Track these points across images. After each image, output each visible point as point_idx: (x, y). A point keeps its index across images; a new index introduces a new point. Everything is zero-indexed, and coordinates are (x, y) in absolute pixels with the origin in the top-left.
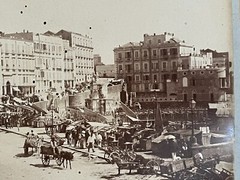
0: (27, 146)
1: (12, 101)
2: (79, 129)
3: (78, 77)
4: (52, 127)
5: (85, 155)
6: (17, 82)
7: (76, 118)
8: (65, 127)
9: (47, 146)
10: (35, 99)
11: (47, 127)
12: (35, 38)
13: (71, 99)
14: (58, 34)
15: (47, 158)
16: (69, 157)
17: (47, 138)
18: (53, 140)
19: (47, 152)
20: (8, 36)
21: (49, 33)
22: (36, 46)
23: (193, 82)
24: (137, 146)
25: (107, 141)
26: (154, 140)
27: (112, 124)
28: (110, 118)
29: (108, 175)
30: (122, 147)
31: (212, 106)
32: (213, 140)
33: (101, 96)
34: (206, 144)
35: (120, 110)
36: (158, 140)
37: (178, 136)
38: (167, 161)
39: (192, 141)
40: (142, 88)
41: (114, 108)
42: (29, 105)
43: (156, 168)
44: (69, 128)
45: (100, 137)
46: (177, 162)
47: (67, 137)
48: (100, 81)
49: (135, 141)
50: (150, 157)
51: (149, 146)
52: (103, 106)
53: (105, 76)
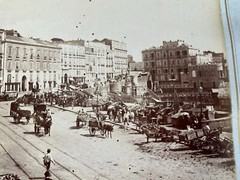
0: (78, 120)
1: (68, 88)
2: (117, 108)
3: (116, 71)
4: (97, 106)
5: (122, 127)
6: (72, 74)
7: (115, 100)
8: (107, 106)
9: (94, 121)
10: (85, 86)
11: (93, 106)
12: (86, 44)
13: (111, 87)
14: (102, 41)
15: (93, 130)
16: (110, 129)
17: (94, 115)
18: (98, 116)
19: (94, 125)
20: (67, 42)
21: (96, 41)
22: (87, 49)
23: (200, 74)
24: (160, 120)
25: (138, 117)
26: (173, 116)
27: (141, 104)
28: (140, 100)
29: (140, 143)
30: (150, 121)
31: (214, 91)
32: (217, 116)
33: (133, 84)
34: (212, 119)
35: (147, 94)
36: (176, 116)
37: (191, 113)
38: (183, 132)
39: (202, 116)
40: (163, 78)
41: (143, 93)
42: (81, 91)
43: (175, 137)
44: (110, 107)
45: (133, 114)
46: (191, 133)
47: (108, 113)
48: (132, 73)
49: (159, 117)
50: (171, 129)
51: (169, 121)
52: (134, 91)
53: (136, 70)
